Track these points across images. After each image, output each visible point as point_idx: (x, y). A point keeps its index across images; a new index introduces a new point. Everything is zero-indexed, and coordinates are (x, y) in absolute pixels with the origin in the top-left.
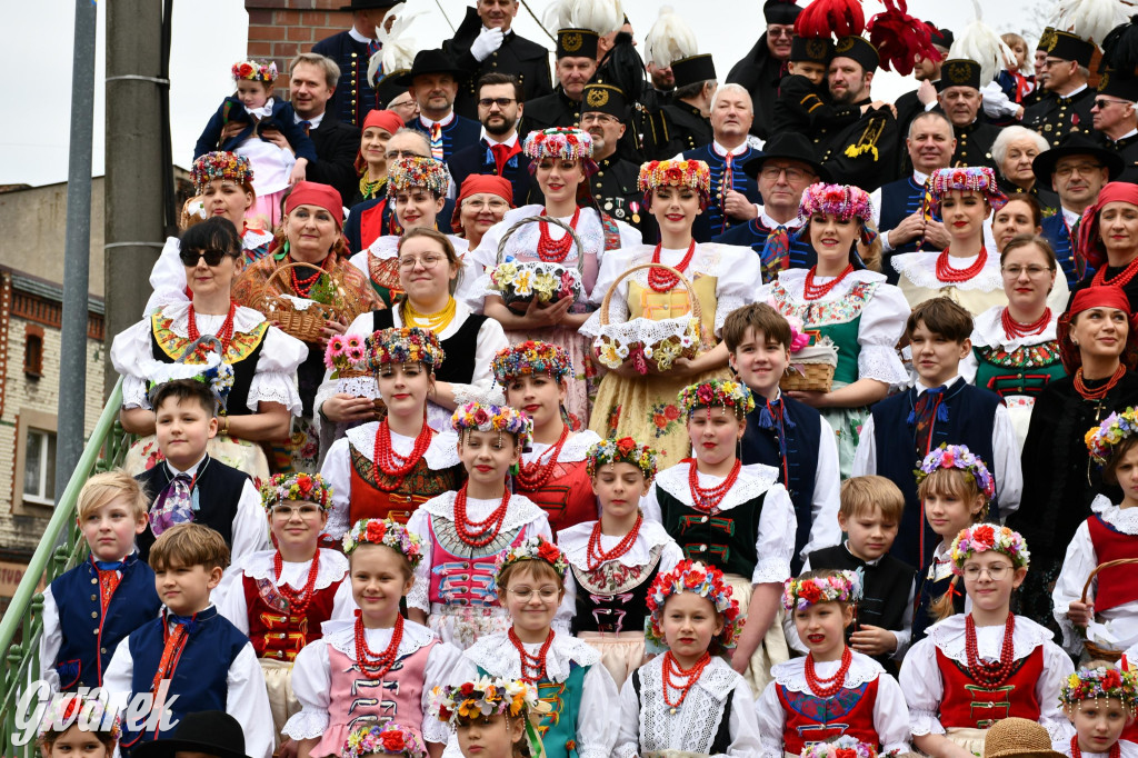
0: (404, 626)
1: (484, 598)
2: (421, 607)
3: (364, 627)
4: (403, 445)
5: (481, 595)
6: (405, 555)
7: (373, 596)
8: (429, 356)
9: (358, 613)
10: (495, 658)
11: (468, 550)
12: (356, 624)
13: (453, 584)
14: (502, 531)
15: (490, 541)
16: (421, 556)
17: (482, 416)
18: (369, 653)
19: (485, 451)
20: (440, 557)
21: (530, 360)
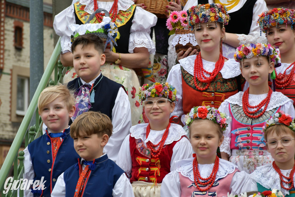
0: (220, 163)
1: (259, 145)
2: (226, 152)
3: (198, 163)
4: (209, 66)
5: (257, 144)
6: (219, 124)
7: (203, 147)
8: (221, 18)
9: (194, 155)
10: (266, 178)
11: (250, 120)
12: (194, 162)
13: (243, 139)
14: (268, 110)
15: (261, 115)
16: (227, 125)
17: (247, 51)
18: (201, 178)
19: (253, 68)
20: (236, 125)
21: (275, 18)
